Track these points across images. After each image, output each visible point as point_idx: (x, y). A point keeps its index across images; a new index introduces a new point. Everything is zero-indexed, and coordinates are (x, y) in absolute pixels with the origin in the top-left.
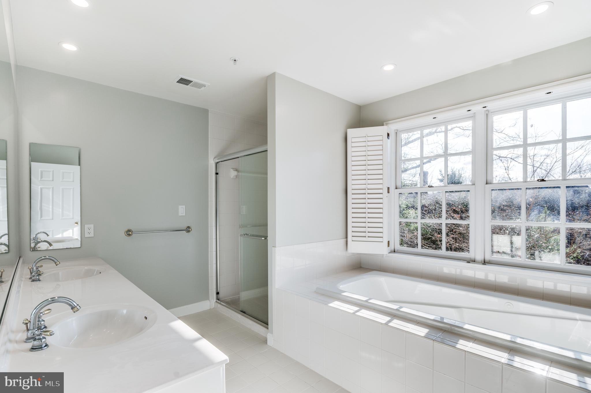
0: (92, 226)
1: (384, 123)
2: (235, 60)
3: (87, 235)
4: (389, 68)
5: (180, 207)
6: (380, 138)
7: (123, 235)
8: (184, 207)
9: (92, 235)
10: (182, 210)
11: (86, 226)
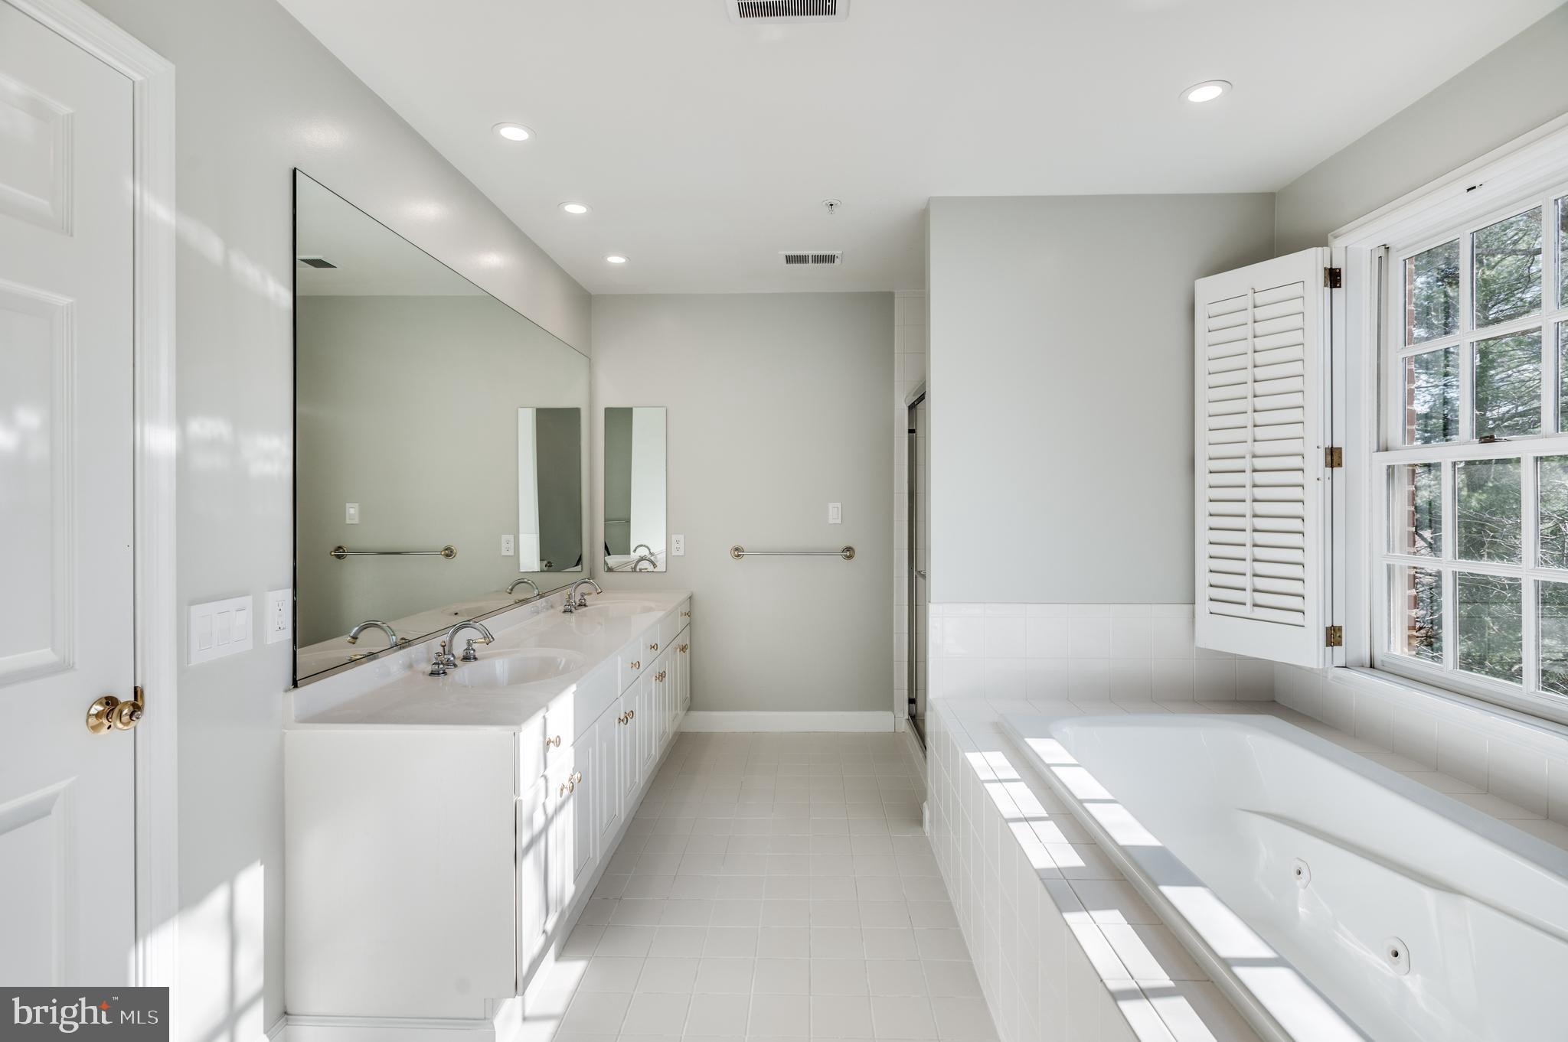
0: (681, 537)
1: (1329, 235)
2: (832, 205)
3: (674, 553)
4: (1205, 94)
5: (831, 505)
6: (1297, 290)
7: (728, 556)
8: (839, 505)
9: (681, 553)
10: (834, 513)
11: (674, 538)
